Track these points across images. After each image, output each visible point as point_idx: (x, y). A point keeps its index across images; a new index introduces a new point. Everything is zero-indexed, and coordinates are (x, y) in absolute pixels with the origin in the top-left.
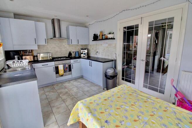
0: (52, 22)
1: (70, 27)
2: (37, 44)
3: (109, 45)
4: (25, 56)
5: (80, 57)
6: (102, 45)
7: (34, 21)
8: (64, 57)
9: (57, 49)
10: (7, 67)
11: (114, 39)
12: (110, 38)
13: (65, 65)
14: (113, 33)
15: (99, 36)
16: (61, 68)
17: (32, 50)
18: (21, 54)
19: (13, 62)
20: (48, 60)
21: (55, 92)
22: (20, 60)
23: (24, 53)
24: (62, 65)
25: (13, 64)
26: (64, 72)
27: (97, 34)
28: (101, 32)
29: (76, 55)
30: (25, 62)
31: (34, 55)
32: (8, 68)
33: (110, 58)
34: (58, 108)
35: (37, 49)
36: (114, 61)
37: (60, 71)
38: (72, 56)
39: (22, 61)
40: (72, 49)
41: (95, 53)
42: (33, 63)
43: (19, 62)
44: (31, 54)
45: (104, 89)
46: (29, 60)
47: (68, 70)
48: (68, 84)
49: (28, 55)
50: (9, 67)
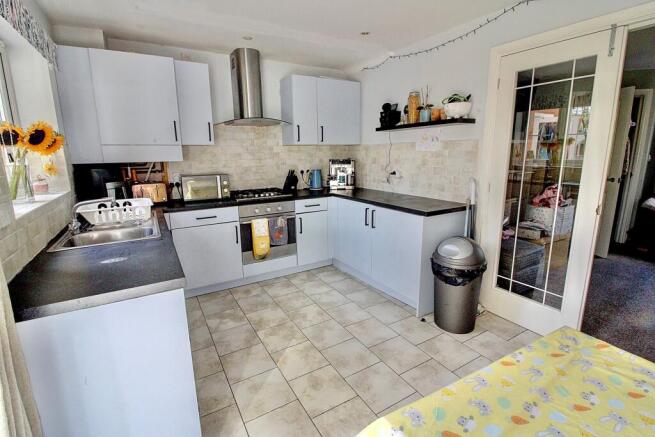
0: (232, 60)
1: (295, 78)
2: (179, 142)
3: (445, 148)
4: (140, 183)
5: (325, 192)
6: (413, 145)
7: (172, 59)
8: (272, 190)
9: (247, 161)
10: (79, 224)
11: (472, 121)
12: (457, 116)
13: (275, 222)
14: (468, 97)
15: (406, 112)
16: (261, 229)
17: (162, 163)
18: (127, 176)
19: (100, 207)
20: (217, 200)
21: (241, 319)
22: (123, 198)
23: (137, 173)
24: (265, 221)
25: (100, 212)
26: (271, 246)
27: (397, 105)
28: (415, 96)
29: (311, 182)
30: (140, 207)
31: (170, 181)
32: (80, 228)
33: (448, 197)
34: (255, 388)
35: (180, 158)
36: (467, 211)
37: (256, 241)
38: (298, 188)
39: (130, 204)
40: (300, 160)
41: (383, 176)
42: (165, 208)
43: (121, 206)
44: (158, 176)
45: (423, 320)
46: (152, 199)
47: (284, 236)
48: (285, 291)
49: (148, 182)
50: (85, 224)
